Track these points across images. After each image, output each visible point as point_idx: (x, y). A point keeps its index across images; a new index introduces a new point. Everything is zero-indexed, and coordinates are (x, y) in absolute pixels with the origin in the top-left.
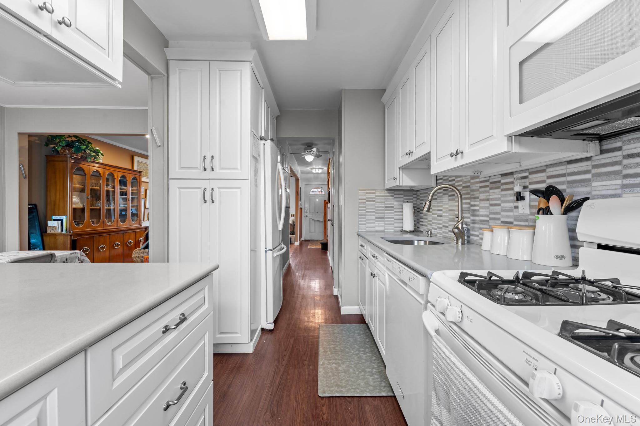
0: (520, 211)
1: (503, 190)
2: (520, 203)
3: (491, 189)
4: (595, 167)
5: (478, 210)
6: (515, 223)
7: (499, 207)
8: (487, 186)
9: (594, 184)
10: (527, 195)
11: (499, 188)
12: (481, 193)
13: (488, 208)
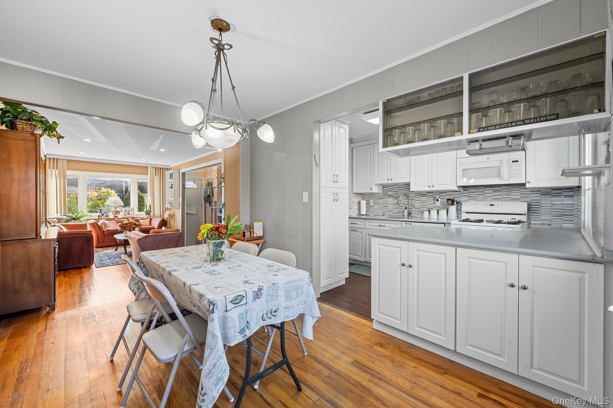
0: (437, 204)
1: (427, 197)
2: (437, 202)
3: (421, 197)
4: (461, 194)
5: (414, 204)
6: (434, 208)
7: (426, 203)
8: (420, 196)
9: (461, 198)
10: (439, 199)
11: (426, 196)
12: (415, 198)
13: (420, 203)
